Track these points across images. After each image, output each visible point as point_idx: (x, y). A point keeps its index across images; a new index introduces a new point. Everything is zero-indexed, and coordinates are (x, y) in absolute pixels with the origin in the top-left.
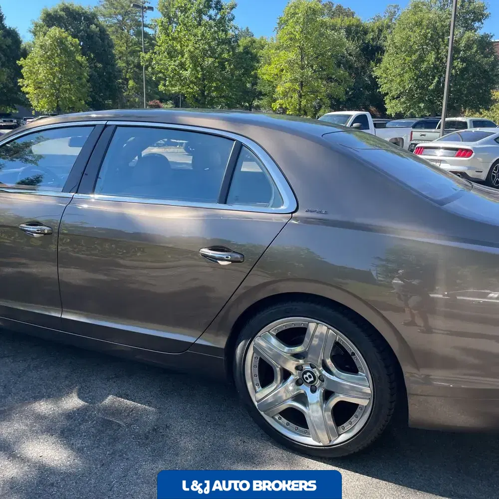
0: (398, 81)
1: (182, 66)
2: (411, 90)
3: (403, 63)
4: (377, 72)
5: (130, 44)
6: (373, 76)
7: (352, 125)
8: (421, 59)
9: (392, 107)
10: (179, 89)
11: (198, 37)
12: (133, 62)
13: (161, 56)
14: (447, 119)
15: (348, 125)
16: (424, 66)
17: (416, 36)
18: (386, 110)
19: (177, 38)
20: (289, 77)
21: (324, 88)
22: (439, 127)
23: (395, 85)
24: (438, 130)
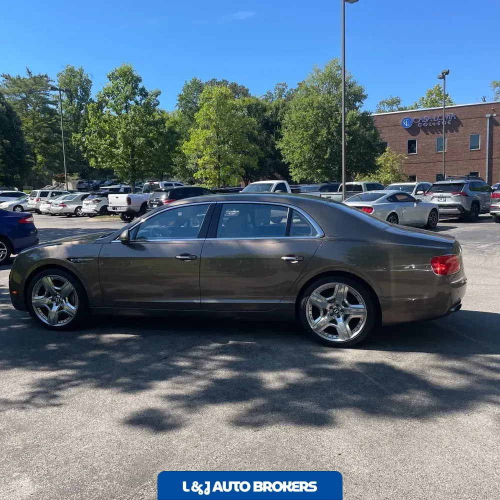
0: (299, 151)
1: (113, 144)
2: (310, 159)
3: (302, 137)
4: (280, 145)
5: (37, 121)
6: (276, 149)
7: (274, 191)
8: (317, 133)
9: (296, 174)
10: (109, 164)
11: (128, 120)
12: (40, 137)
13: (92, 136)
14: (347, 183)
15: (272, 191)
16: (319, 139)
17: (310, 116)
18: (291, 177)
19: (107, 121)
20: (209, 151)
21: (238, 159)
22: (341, 190)
23: (296, 155)
24: (340, 193)
